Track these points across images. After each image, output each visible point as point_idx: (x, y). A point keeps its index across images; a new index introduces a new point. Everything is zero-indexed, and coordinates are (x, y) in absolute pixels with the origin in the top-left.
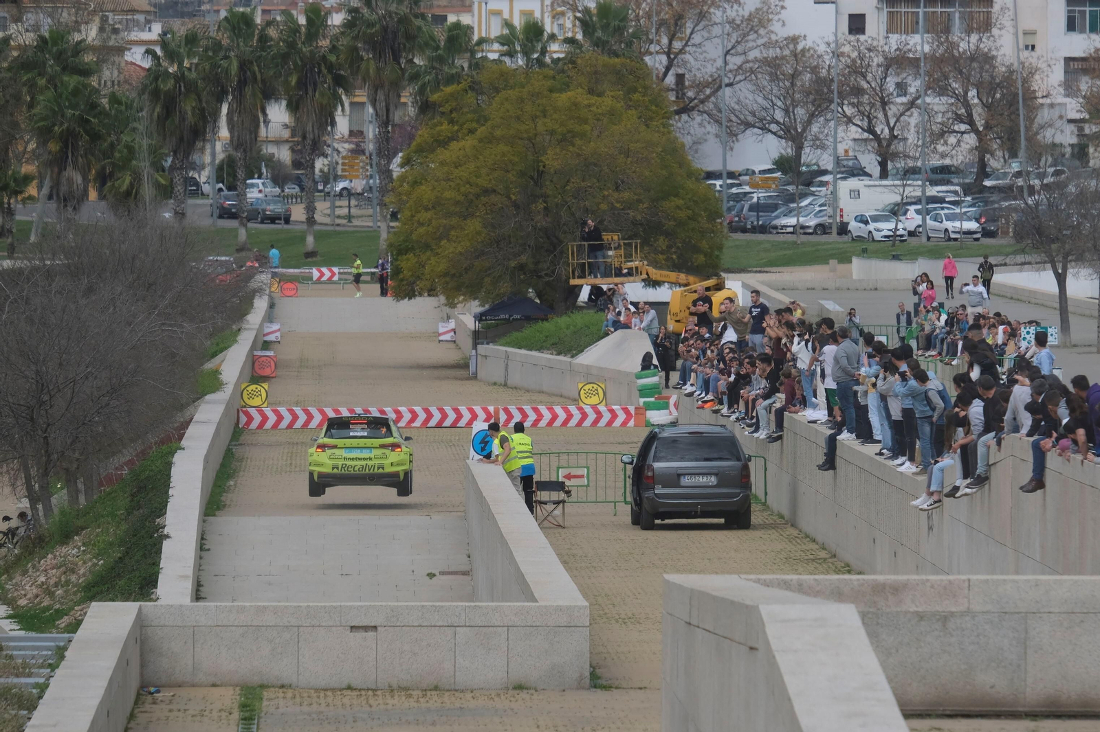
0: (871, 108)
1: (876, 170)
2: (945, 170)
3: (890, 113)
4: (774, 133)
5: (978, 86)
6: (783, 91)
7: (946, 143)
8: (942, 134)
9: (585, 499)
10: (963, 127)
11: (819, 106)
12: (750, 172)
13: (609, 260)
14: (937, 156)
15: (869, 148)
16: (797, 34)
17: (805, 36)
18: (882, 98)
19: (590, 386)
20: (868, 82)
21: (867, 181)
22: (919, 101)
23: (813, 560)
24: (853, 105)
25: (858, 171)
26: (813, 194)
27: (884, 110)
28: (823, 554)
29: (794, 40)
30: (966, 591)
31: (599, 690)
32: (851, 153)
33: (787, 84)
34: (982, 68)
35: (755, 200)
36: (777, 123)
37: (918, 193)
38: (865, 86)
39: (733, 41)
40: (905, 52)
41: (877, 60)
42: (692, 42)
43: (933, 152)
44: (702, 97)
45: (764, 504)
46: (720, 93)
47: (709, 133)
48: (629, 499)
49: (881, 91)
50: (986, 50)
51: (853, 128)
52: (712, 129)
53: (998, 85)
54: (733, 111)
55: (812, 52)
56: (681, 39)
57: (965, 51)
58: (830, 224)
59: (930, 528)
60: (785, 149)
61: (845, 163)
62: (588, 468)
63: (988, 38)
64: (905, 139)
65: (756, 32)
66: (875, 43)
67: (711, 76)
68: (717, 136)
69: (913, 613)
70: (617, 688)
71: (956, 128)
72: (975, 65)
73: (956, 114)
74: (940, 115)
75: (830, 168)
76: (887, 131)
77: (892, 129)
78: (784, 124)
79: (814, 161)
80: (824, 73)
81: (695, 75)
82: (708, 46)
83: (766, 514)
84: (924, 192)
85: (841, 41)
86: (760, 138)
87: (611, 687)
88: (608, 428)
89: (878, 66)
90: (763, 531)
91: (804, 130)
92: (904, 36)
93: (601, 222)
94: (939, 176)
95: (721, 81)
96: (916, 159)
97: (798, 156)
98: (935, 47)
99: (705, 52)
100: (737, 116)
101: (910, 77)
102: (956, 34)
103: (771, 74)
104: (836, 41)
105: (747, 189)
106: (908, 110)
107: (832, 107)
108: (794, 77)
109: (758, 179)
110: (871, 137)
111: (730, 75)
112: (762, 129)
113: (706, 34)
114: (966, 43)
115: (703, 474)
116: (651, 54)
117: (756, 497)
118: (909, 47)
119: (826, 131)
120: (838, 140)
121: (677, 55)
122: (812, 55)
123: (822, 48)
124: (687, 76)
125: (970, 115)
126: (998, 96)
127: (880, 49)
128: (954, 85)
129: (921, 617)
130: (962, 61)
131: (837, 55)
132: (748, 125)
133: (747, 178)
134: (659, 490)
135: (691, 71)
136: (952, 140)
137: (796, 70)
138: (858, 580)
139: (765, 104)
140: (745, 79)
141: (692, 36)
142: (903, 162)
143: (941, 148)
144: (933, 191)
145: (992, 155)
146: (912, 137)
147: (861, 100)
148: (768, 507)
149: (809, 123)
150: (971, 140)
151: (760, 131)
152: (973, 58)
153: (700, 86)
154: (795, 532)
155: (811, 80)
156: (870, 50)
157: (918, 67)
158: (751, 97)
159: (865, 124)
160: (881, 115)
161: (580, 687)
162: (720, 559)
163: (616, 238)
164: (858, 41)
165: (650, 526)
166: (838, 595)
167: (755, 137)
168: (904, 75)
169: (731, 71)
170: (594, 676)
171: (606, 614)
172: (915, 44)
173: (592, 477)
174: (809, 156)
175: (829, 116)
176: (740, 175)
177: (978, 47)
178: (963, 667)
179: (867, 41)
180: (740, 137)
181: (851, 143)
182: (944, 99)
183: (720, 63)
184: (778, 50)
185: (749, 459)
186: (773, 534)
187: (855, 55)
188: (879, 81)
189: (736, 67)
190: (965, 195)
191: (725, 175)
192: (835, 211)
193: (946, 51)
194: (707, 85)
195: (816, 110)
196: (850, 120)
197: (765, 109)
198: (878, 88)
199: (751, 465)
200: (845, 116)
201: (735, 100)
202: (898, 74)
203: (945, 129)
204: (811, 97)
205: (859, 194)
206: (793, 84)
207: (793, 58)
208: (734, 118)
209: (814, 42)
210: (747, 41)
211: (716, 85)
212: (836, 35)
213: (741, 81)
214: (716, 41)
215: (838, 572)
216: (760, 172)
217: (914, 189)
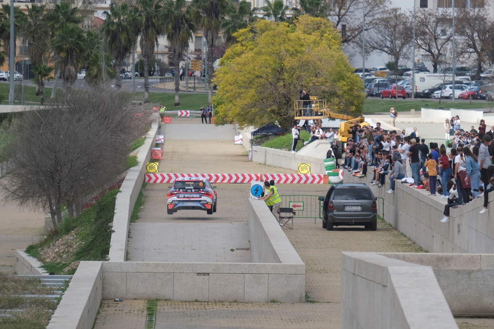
0: (430, 41)
1: (432, 69)
2: (463, 69)
3: (438, 43)
4: (386, 52)
5: (478, 32)
6: (390, 33)
7: (464, 57)
8: (462, 53)
9: (302, 216)
10: (471, 50)
11: (407, 40)
12: (375, 69)
13: (312, 108)
14: (460, 63)
15: (429, 59)
16: (397, 7)
17: (400, 8)
18: (435, 37)
19: (303, 165)
20: (429, 29)
21: (428, 74)
22: (452, 38)
23: (405, 245)
24: (421, 39)
25: (423, 69)
26: (403, 79)
27: (436, 42)
28: (409, 242)
29: (395, 10)
30: (479, 261)
31: (309, 303)
32: (421, 61)
33: (392, 29)
34: (480, 23)
35: (377, 82)
36: (387, 47)
37: (451, 79)
38: (427, 31)
39: (368, 10)
40: (445, 16)
41: (433, 19)
42: (349, 10)
43: (458, 61)
44: (354, 35)
45: (383, 219)
46: (362, 34)
47: (357, 52)
48: (322, 216)
49: (434, 33)
50: (482, 15)
51: (422, 50)
52: (358, 49)
53: (487, 31)
54: (368, 42)
55: (403, 15)
56: (344, 9)
57: (472, 16)
58: (411, 93)
59: (459, 231)
60: (391, 59)
61: (418, 65)
62: (303, 202)
63: (483, 10)
64: (445, 55)
65: (378, 6)
66: (432, 12)
67: (358, 26)
68: (360, 53)
69: (455, 270)
70: (317, 302)
71: (468, 50)
72: (477, 22)
73: (468, 44)
74: (461, 44)
75: (411, 68)
76: (437, 51)
77: (439, 51)
78: (390, 48)
79: (404, 65)
80: (409, 25)
81: (351, 25)
82: (357, 12)
83: (383, 224)
84: (454, 79)
85: (417, 11)
86: (380, 54)
87: (314, 302)
88: (311, 184)
89: (434, 22)
90: (382, 232)
91: (400, 51)
92: (445, 9)
93: (309, 91)
94: (460, 72)
95: (362, 28)
96: (450, 64)
97: (397, 62)
98: (459, 14)
99: (355, 15)
100: (369, 44)
101: (448, 27)
102: (469, 8)
103: (385, 25)
104: (415, 11)
105: (374, 77)
106: (447, 42)
107: (413, 40)
108: (395, 27)
109: (379, 73)
110: (430, 54)
111: (366, 25)
112: (381, 50)
113: (355, 7)
114: (473, 12)
115: (355, 206)
116: (331, 15)
117: (379, 216)
118: (447, 14)
119: (410, 51)
120: (415, 55)
121: (342, 16)
122: (404, 17)
123: (408, 14)
124: (347, 26)
125: (474, 44)
126: (487, 36)
127: (434, 14)
128: (467, 31)
129: (459, 272)
130: (471, 20)
131: (415, 17)
132: (374, 48)
133: (374, 72)
134: (335, 212)
135: (349, 23)
136: (466, 55)
137: (396, 23)
138: (430, 255)
139: (382, 38)
140: (373, 27)
141: (350, 8)
142: (444, 65)
143: (461, 59)
144: (458, 78)
145: (484, 63)
146: (448, 54)
147: (425, 37)
148: (384, 221)
149: (401, 48)
150: (475, 56)
151: (380, 51)
152: (476, 19)
153: (353, 30)
154: (396, 232)
155: (403, 28)
156: (429, 15)
157: (451, 23)
158: (376, 35)
159: (427, 48)
160: (434, 44)
161: (300, 301)
162: (363, 244)
163: (315, 98)
164: (424, 11)
165: (331, 229)
166: (421, 262)
167: (377, 54)
168: (445, 26)
169: (367, 24)
170: (307, 297)
171: (312, 268)
172: (450, 13)
173: (305, 206)
174: (402, 62)
175: (411, 44)
176: (370, 70)
177: (478, 14)
178: (478, 295)
179: (428, 11)
180: (371, 53)
181: (421, 57)
182: (463, 37)
183: (362, 20)
184: (388, 14)
185: (376, 199)
186: (387, 233)
187: (423, 17)
188: (434, 29)
189: (369, 22)
190: (472, 80)
191: (364, 70)
192: (413, 87)
193: (464, 16)
194: (356, 30)
195: (405, 41)
196: (420, 46)
197: (382, 41)
198: (433, 32)
199: (377, 202)
200: (418, 44)
201: (369, 37)
202: (442, 26)
203: (463, 51)
204: (403, 36)
205: (424, 80)
206: (395, 30)
207: (395, 18)
208: (368, 45)
209: (404, 11)
210: (374, 10)
211: (360, 30)
212: (414, 8)
213: (371, 28)
214: (360, 10)
215: (417, 251)
216: (380, 69)
217: (449, 77)
